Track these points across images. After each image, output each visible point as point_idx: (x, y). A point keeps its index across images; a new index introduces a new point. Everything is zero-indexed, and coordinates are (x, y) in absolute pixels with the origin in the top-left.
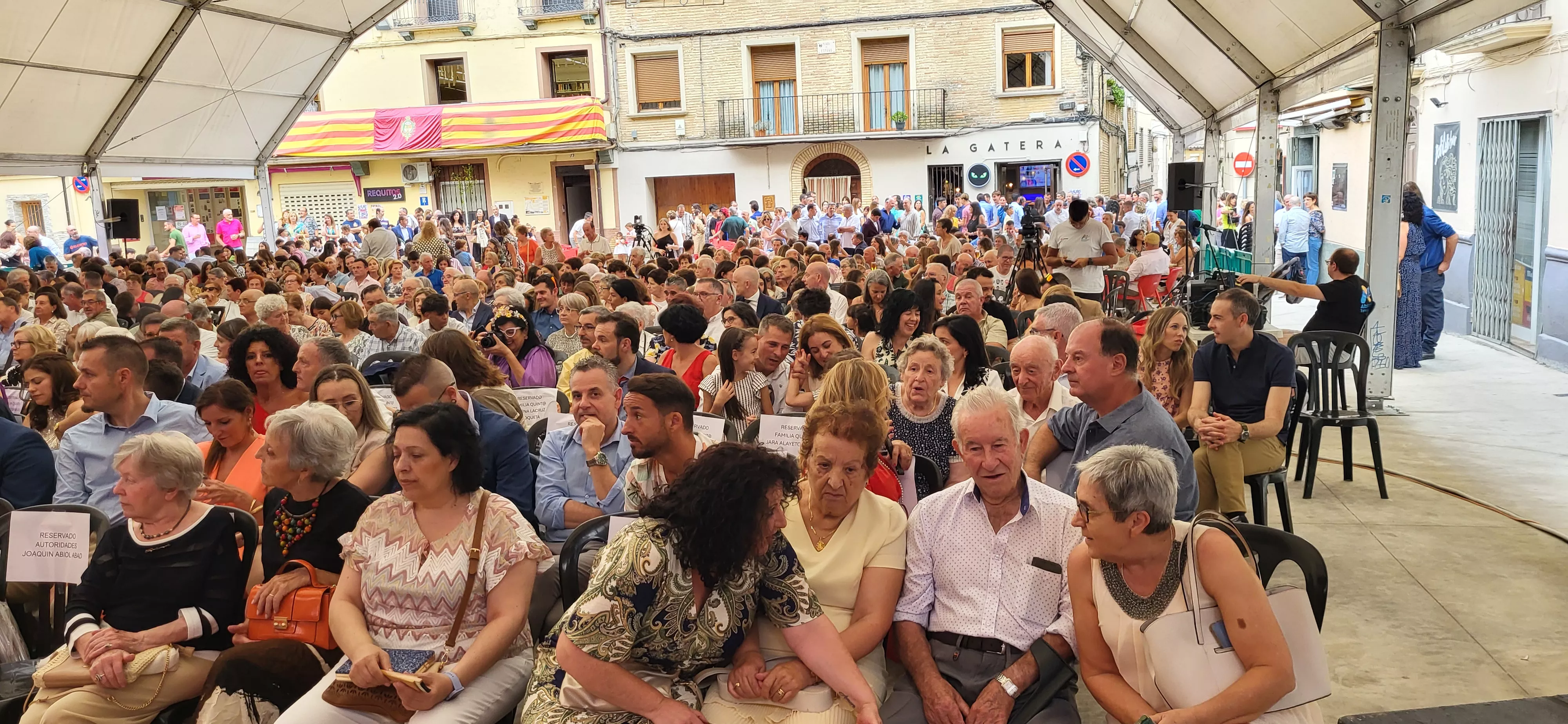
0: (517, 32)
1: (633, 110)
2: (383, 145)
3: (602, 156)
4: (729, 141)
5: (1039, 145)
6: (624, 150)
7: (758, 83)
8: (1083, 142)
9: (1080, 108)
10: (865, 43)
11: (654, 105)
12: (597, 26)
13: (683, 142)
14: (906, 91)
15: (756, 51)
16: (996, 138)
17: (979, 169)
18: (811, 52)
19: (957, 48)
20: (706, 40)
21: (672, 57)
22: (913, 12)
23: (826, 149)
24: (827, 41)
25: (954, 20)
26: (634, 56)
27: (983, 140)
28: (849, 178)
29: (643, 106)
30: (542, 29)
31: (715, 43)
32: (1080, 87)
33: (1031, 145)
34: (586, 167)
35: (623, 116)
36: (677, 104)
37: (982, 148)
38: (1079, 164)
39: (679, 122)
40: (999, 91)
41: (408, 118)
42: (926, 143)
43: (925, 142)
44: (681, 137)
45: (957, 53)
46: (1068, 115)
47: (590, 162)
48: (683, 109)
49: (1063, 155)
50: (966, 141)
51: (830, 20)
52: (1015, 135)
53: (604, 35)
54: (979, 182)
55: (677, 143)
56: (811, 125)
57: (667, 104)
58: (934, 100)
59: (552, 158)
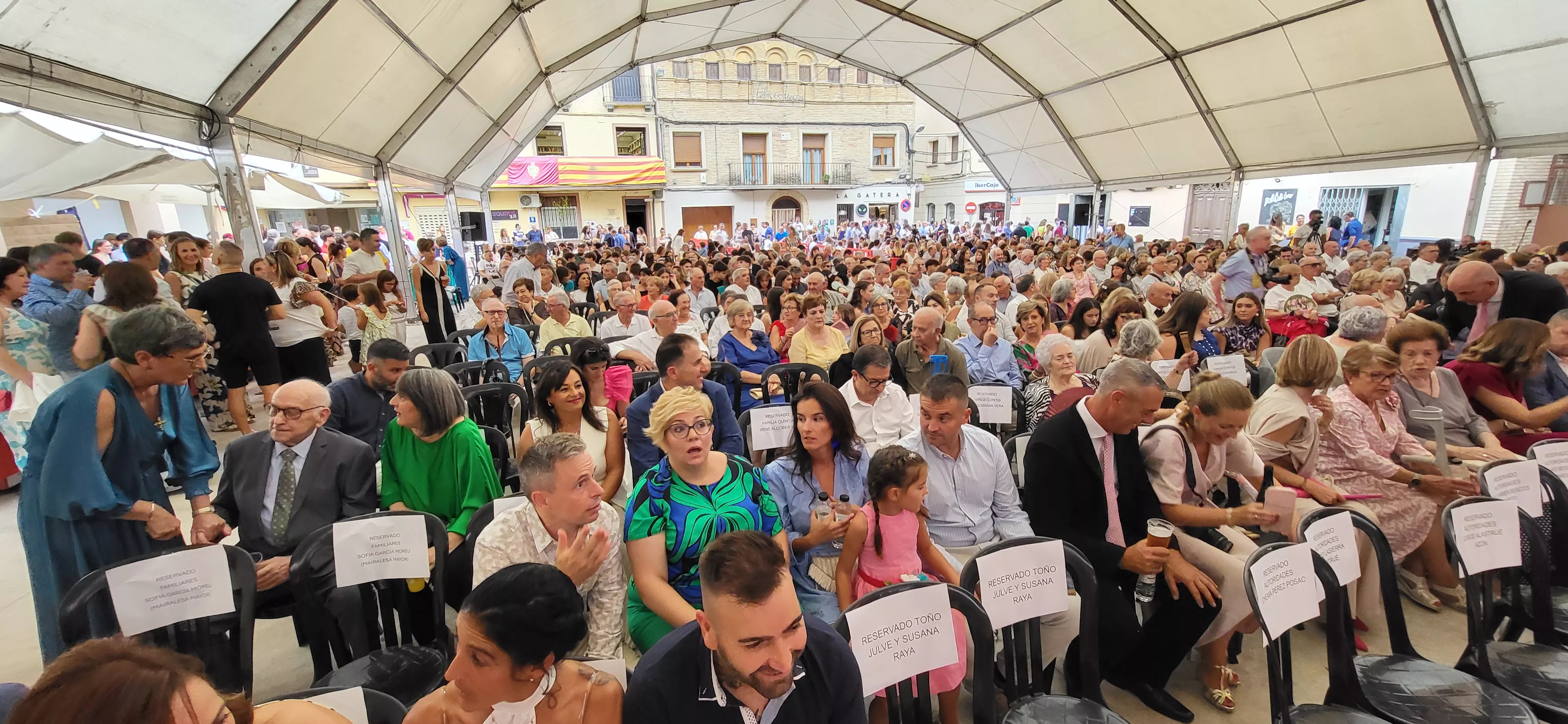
0: (600, 113)
1: (673, 168)
2: (515, 181)
3: (657, 193)
4: (731, 188)
5: (889, 195)
6: (669, 190)
7: (745, 154)
8: (909, 195)
9: (908, 177)
10: (805, 136)
11: (684, 164)
12: (652, 112)
13: (705, 187)
14: (823, 164)
15: (745, 136)
16: (870, 190)
17: (862, 206)
18: (778, 138)
19: (851, 142)
20: (718, 127)
21: (699, 135)
22: (831, 121)
23: (785, 194)
24: (787, 134)
25: (851, 127)
26: (674, 133)
27: (863, 191)
28: (794, 210)
29: (677, 164)
30: (616, 112)
31: (724, 129)
32: (907, 167)
33: (885, 195)
34: (646, 200)
35: (667, 169)
36: (698, 164)
37: (863, 195)
38: (906, 205)
39: (702, 174)
40: (871, 167)
41: (533, 164)
42: (837, 192)
43: (835, 192)
44: (704, 183)
45: (852, 145)
46: (902, 181)
47: (648, 197)
48: (704, 167)
49: (899, 201)
50: (856, 192)
51: (788, 121)
52: (878, 189)
53: (657, 119)
54: (862, 213)
55: (701, 187)
56: (777, 180)
57: (691, 164)
58: (841, 170)
59: (623, 194)
